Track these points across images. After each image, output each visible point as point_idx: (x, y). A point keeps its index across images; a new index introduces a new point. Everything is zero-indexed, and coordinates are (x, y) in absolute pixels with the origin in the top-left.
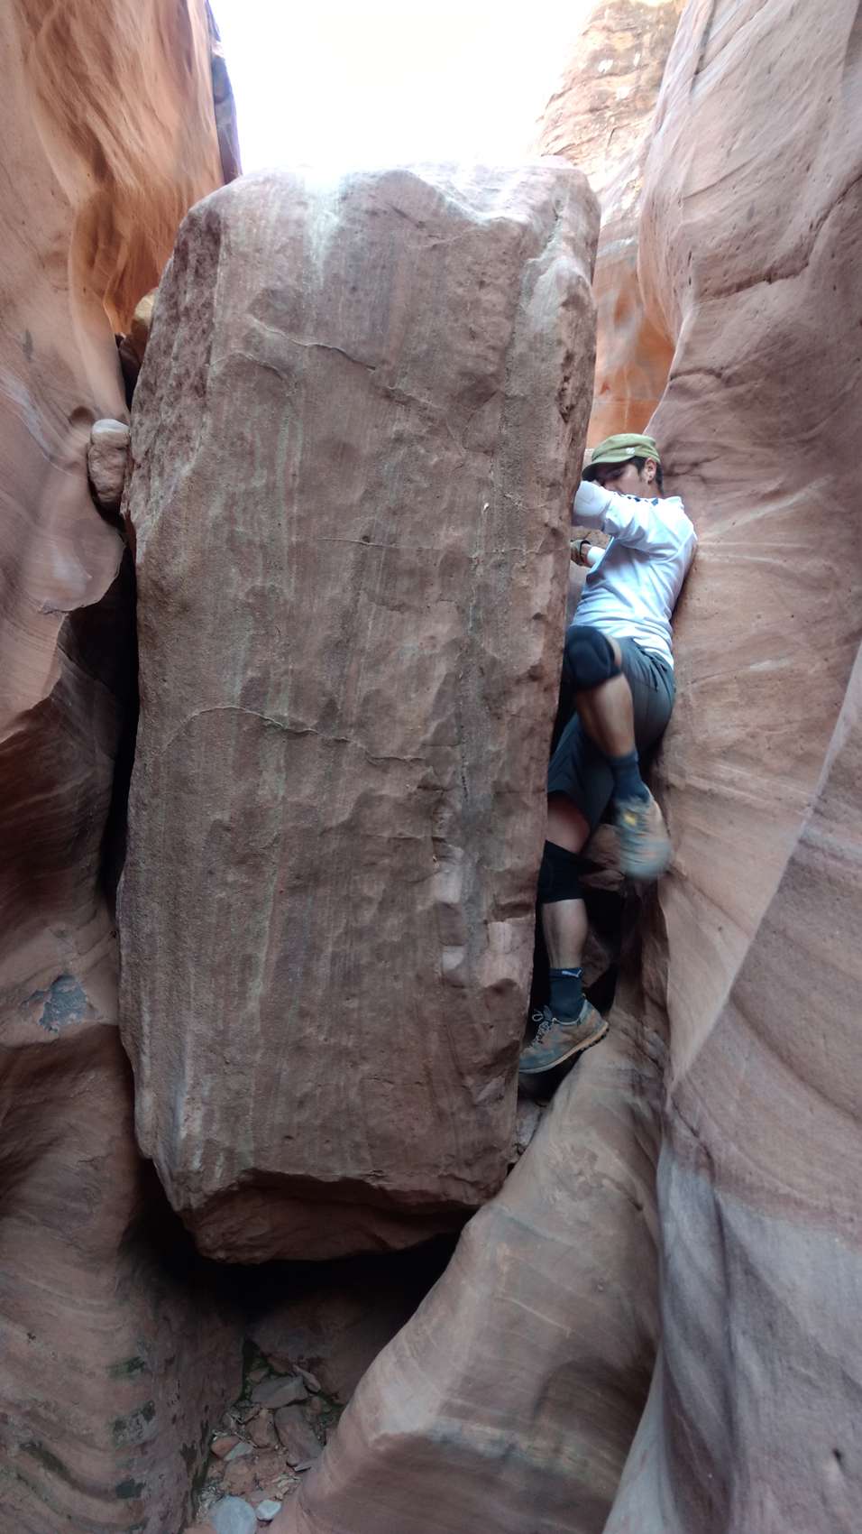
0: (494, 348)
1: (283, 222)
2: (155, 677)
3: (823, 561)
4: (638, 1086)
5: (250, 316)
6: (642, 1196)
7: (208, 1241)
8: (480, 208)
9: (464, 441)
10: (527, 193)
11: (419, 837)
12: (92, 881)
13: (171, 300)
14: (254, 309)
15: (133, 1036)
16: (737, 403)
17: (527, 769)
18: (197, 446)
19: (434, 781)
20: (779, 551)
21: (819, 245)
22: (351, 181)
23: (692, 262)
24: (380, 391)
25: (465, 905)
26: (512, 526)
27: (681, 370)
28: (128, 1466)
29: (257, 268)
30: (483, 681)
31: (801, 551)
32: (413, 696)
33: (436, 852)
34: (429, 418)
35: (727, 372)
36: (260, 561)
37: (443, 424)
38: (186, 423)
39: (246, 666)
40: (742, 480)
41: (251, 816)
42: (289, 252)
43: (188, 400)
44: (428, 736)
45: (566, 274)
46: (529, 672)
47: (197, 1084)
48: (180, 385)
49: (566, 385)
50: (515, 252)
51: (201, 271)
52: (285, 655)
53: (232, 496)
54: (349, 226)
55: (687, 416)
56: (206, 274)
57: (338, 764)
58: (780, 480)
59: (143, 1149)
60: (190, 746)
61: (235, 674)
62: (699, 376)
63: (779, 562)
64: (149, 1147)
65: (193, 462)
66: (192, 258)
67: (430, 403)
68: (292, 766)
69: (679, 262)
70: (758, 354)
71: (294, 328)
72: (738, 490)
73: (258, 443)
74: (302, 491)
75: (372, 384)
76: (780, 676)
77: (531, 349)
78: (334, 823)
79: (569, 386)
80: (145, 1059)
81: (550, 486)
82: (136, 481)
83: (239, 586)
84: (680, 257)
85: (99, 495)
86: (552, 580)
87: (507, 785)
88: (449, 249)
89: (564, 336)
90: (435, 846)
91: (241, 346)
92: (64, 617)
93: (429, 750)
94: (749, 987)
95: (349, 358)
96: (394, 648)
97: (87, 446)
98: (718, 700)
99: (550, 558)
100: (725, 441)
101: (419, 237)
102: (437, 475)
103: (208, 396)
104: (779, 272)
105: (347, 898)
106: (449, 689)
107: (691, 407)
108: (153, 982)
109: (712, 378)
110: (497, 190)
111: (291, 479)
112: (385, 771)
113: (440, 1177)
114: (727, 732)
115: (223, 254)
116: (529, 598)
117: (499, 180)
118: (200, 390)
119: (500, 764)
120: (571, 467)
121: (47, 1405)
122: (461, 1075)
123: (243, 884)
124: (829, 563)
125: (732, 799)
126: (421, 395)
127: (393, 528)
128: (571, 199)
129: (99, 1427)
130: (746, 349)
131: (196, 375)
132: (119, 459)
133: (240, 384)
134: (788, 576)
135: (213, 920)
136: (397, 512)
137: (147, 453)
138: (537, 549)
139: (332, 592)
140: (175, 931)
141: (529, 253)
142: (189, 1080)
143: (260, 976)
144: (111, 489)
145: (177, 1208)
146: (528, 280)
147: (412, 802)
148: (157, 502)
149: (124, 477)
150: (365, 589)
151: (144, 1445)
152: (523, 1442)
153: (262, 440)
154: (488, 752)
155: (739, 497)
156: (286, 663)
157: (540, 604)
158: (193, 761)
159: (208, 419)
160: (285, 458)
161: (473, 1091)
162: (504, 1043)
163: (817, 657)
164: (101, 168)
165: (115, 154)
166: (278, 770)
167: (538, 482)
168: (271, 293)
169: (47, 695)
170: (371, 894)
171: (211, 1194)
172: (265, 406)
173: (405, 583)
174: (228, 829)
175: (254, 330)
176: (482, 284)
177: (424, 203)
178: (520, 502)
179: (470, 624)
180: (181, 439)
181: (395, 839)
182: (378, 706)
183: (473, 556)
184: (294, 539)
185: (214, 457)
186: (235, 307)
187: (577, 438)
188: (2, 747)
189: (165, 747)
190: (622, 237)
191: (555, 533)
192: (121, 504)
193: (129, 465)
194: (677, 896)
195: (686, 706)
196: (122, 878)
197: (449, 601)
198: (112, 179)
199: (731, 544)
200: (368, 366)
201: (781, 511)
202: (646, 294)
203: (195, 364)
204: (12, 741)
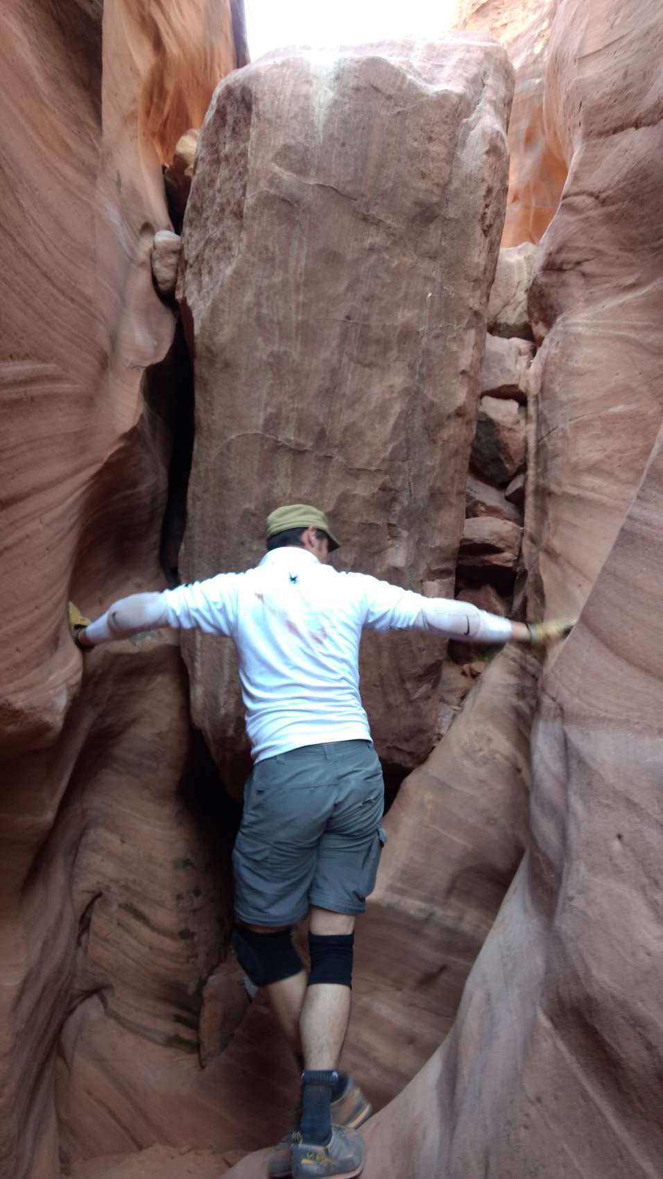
0: (438, 185)
1: (296, 97)
2: (206, 412)
4: (521, 694)
5: (273, 164)
6: (521, 763)
8: (430, 82)
9: (415, 250)
10: (464, 68)
11: (378, 523)
12: (156, 552)
13: (212, 145)
14: (276, 159)
15: (189, 650)
16: (609, 219)
17: (453, 479)
18: (236, 254)
19: (390, 485)
20: (634, 328)
22: (342, 65)
23: (582, 109)
24: (360, 216)
25: (408, 568)
26: (448, 310)
27: (570, 192)
28: (186, 921)
29: (278, 130)
30: (425, 417)
31: (647, 328)
32: (377, 426)
33: (389, 534)
34: (392, 234)
35: (603, 195)
36: (277, 333)
37: (401, 238)
38: (228, 238)
39: (266, 405)
40: (610, 276)
41: (268, 505)
42: (300, 118)
43: (229, 222)
44: (386, 454)
45: (489, 131)
46: (456, 411)
48: (223, 210)
49: (486, 210)
50: (454, 116)
51: (237, 129)
52: (292, 397)
53: (260, 288)
54: (340, 99)
55: (573, 227)
56: (241, 132)
57: (326, 472)
58: (636, 276)
59: (196, 724)
60: (229, 458)
61: (260, 410)
62: (583, 197)
63: (632, 335)
64: (200, 721)
65: (234, 265)
66: (230, 119)
67: (393, 224)
68: (295, 473)
69: (573, 108)
70: (625, 183)
71: (302, 172)
72: (607, 282)
73: (277, 249)
74: (306, 285)
75: (354, 210)
76: (629, 416)
77: (463, 185)
79: (489, 211)
80: (198, 665)
81: (474, 281)
82: (189, 275)
83: (263, 351)
84: (574, 104)
85: (160, 286)
86: (473, 347)
87: (439, 489)
88: (408, 115)
89: (486, 175)
90: (389, 529)
91: (266, 185)
92: (142, 371)
93: (386, 465)
95: (339, 192)
96: (366, 393)
97: (151, 250)
98: (587, 433)
99: (473, 332)
100: (600, 246)
101: (388, 107)
102: (396, 274)
103: (244, 220)
104: (644, 121)
106: (402, 422)
107: (576, 221)
109: (593, 199)
110: (441, 66)
111: (298, 277)
112: (357, 478)
113: (388, 747)
114: (592, 455)
115: (254, 119)
116: (457, 359)
117: (444, 56)
118: (239, 215)
119: (435, 474)
120: (489, 268)
121: (134, 882)
122: (403, 681)
125: (593, 500)
126: (387, 218)
127: (366, 311)
128: (494, 70)
129: (167, 896)
130: (617, 178)
131: (235, 203)
132: (173, 260)
133: (266, 211)
134: (639, 345)
136: (369, 299)
137: (197, 257)
138: (464, 324)
139: (325, 354)
141: (463, 115)
144: (168, 281)
146: (463, 135)
147: (375, 500)
148: (208, 292)
149: (177, 272)
150: (347, 353)
151: (194, 911)
152: (439, 912)
153: (280, 249)
154: (427, 466)
155: (607, 288)
156: (293, 403)
157: (465, 363)
158: (231, 468)
159: (244, 235)
160: (295, 262)
161: (411, 691)
162: (431, 661)
163: (655, 402)
164: (158, 45)
165: (168, 34)
166: (286, 476)
167: (466, 279)
168: (287, 148)
169: (135, 423)
170: (346, 560)
172: (283, 227)
173: (373, 349)
174: (254, 515)
175: (276, 174)
176: (430, 139)
177: (392, 80)
178: (452, 292)
179: (417, 377)
180: (225, 249)
181: (363, 524)
182: (354, 433)
183: (420, 330)
184: (300, 318)
185: (248, 261)
186: (263, 158)
187: (493, 248)
188: (112, 456)
189: (213, 459)
190: (533, 77)
191: (477, 314)
192: (177, 292)
193: (182, 265)
194: (552, 566)
195: (564, 437)
196: (183, 547)
197: (404, 361)
198: (165, 51)
199: (601, 322)
200: (352, 199)
201: (637, 298)
202: (549, 128)
203: (234, 196)
204: (118, 451)
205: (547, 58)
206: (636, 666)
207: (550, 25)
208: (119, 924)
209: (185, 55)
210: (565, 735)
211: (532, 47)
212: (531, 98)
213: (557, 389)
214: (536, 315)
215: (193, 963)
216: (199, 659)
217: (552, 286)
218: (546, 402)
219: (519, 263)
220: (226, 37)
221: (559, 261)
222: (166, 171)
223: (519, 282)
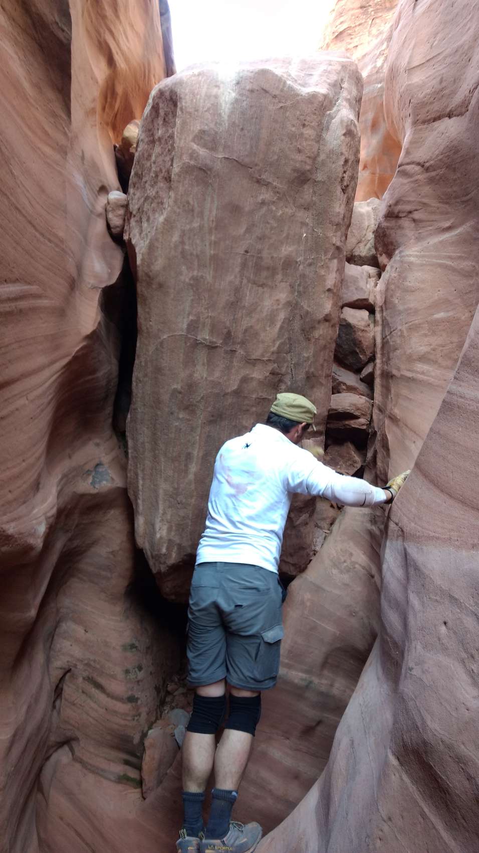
0: (309, 157)
1: (208, 96)
2: (146, 319)
3: (471, 263)
5: (193, 144)
6: (374, 571)
7: (167, 589)
8: (303, 86)
9: (294, 203)
10: (327, 76)
11: (270, 397)
12: (110, 420)
13: (149, 130)
14: (195, 140)
15: (133, 491)
16: (431, 181)
17: (322, 365)
18: (166, 207)
19: (278, 371)
20: (450, 258)
21: (473, 102)
22: (241, 75)
23: (411, 105)
24: (254, 179)
26: (317, 245)
27: (404, 162)
28: (132, 689)
29: (196, 120)
30: (302, 322)
31: (460, 258)
32: (268, 329)
34: (278, 192)
35: (427, 165)
36: (196, 263)
37: (284, 195)
38: (160, 196)
39: (189, 314)
40: (433, 221)
41: (191, 386)
42: (211, 111)
43: (162, 184)
44: (275, 349)
45: (345, 119)
46: (324, 317)
47: (164, 513)
48: (157, 176)
49: (344, 175)
50: (321, 109)
51: (167, 120)
52: (207, 308)
53: (183, 232)
54: (240, 98)
55: (406, 187)
56: (170, 121)
57: (232, 362)
58: (452, 221)
59: (139, 544)
60: (162, 352)
61: (184, 318)
62: (413, 166)
63: (449, 263)
64: (142, 543)
65: (165, 215)
66: (162, 112)
67: (278, 185)
68: (210, 363)
69: (405, 104)
70: (442, 156)
71: (213, 149)
72: (431, 226)
73: (196, 205)
74: (216, 229)
75: (250, 175)
76: (448, 320)
77: (327, 157)
78: (230, 390)
79: (346, 175)
80: (140, 502)
81: (336, 225)
82: (133, 222)
83: (186, 276)
84: (405, 101)
85: (112, 230)
86: (336, 272)
87: (313, 373)
88: (288, 109)
89: (344, 151)
91: (188, 158)
92: (100, 290)
93: (275, 356)
94: (422, 458)
95: (239, 163)
96: (260, 305)
97: (105, 205)
98: (418, 332)
99: (335, 261)
100: (425, 200)
101: (274, 103)
102: (281, 220)
103: (172, 183)
104: (455, 113)
105: (235, 426)
106: (285, 325)
107: (408, 182)
108: (144, 465)
109: (420, 167)
110: (311, 75)
111: (211, 223)
112: (254, 365)
114: (421, 348)
115: (179, 112)
116: (325, 281)
117: (313, 68)
118: (168, 179)
119: (309, 363)
120: (346, 216)
121: (95, 661)
123: (187, 419)
124: (473, 264)
125: (423, 381)
126: (274, 181)
127: (259, 246)
128: (349, 77)
129: (118, 671)
130: (437, 152)
131: (165, 172)
132: (121, 212)
133: (188, 176)
134: (454, 270)
135: (173, 436)
136: (261, 238)
137: (139, 209)
138: (329, 256)
139: (230, 278)
140: (155, 441)
141: (327, 108)
142: (161, 511)
143: (194, 463)
144: (118, 227)
145: (154, 571)
146: (327, 123)
147: (265, 381)
148: (147, 235)
149: (124, 220)
150: (246, 277)
151: (138, 682)
152: (316, 680)
153: (198, 203)
154: (304, 357)
155: (431, 230)
156: (208, 312)
157: (330, 283)
158: (163, 359)
159: (172, 194)
160: (208, 213)
161: (294, 519)
163: (466, 311)
164: (111, 61)
165: (117, 54)
166: (203, 364)
167: (330, 224)
168: (203, 132)
169: (95, 328)
171: (170, 565)
172: (199, 188)
173: (265, 274)
174: (180, 393)
175: (195, 150)
176: (304, 125)
177: (277, 85)
178: (321, 233)
179: (296, 294)
180: (158, 203)
181: (258, 398)
182: (251, 334)
183: (298, 260)
184: (212, 252)
185: (175, 212)
186: (185, 139)
187: (349, 201)
188: (78, 351)
189: (150, 353)
190: (376, 83)
191: (338, 248)
192: (124, 234)
193: (128, 215)
194: (395, 428)
195: (402, 336)
196: (129, 416)
197: (286, 282)
198: (115, 65)
199: (427, 254)
200: (249, 167)
201: (451, 237)
202: (388, 117)
203: (165, 166)
204: (82, 349)
205: (386, 69)
206: (455, 499)
207: (388, 46)
208: (83, 692)
209: (129, 68)
210: (405, 550)
211: (376, 62)
212: (375, 98)
213: (396, 301)
214: (380, 249)
215: (137, 720)
216: (141, 497)
217: (392, 229)
218: (389, 311)
219: (368, 212)
220: (159, 56)
221: (396, 211)
222: (116, 149)
223: (368, 226)
